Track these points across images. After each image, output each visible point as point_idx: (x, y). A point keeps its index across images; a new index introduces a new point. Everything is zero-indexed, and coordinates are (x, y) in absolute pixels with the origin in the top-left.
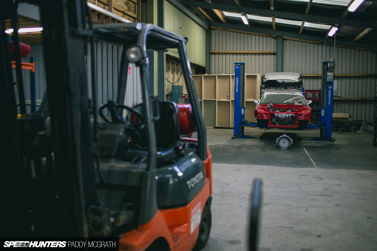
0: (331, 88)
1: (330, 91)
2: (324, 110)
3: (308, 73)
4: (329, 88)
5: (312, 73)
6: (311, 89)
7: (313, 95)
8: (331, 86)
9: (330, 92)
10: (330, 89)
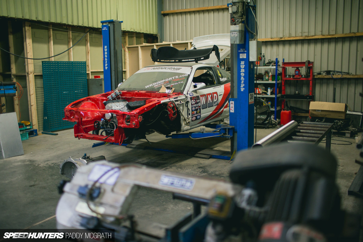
0: (245, 57)
1: (243, 63)
2: (233, 102)
3: (293, 35)
4: (241, 57)
5: (300, 35)
6: (293, 61)
7: (295, 71)
8: (244, 53)
9: (243, 65)
10: (243, 59)
